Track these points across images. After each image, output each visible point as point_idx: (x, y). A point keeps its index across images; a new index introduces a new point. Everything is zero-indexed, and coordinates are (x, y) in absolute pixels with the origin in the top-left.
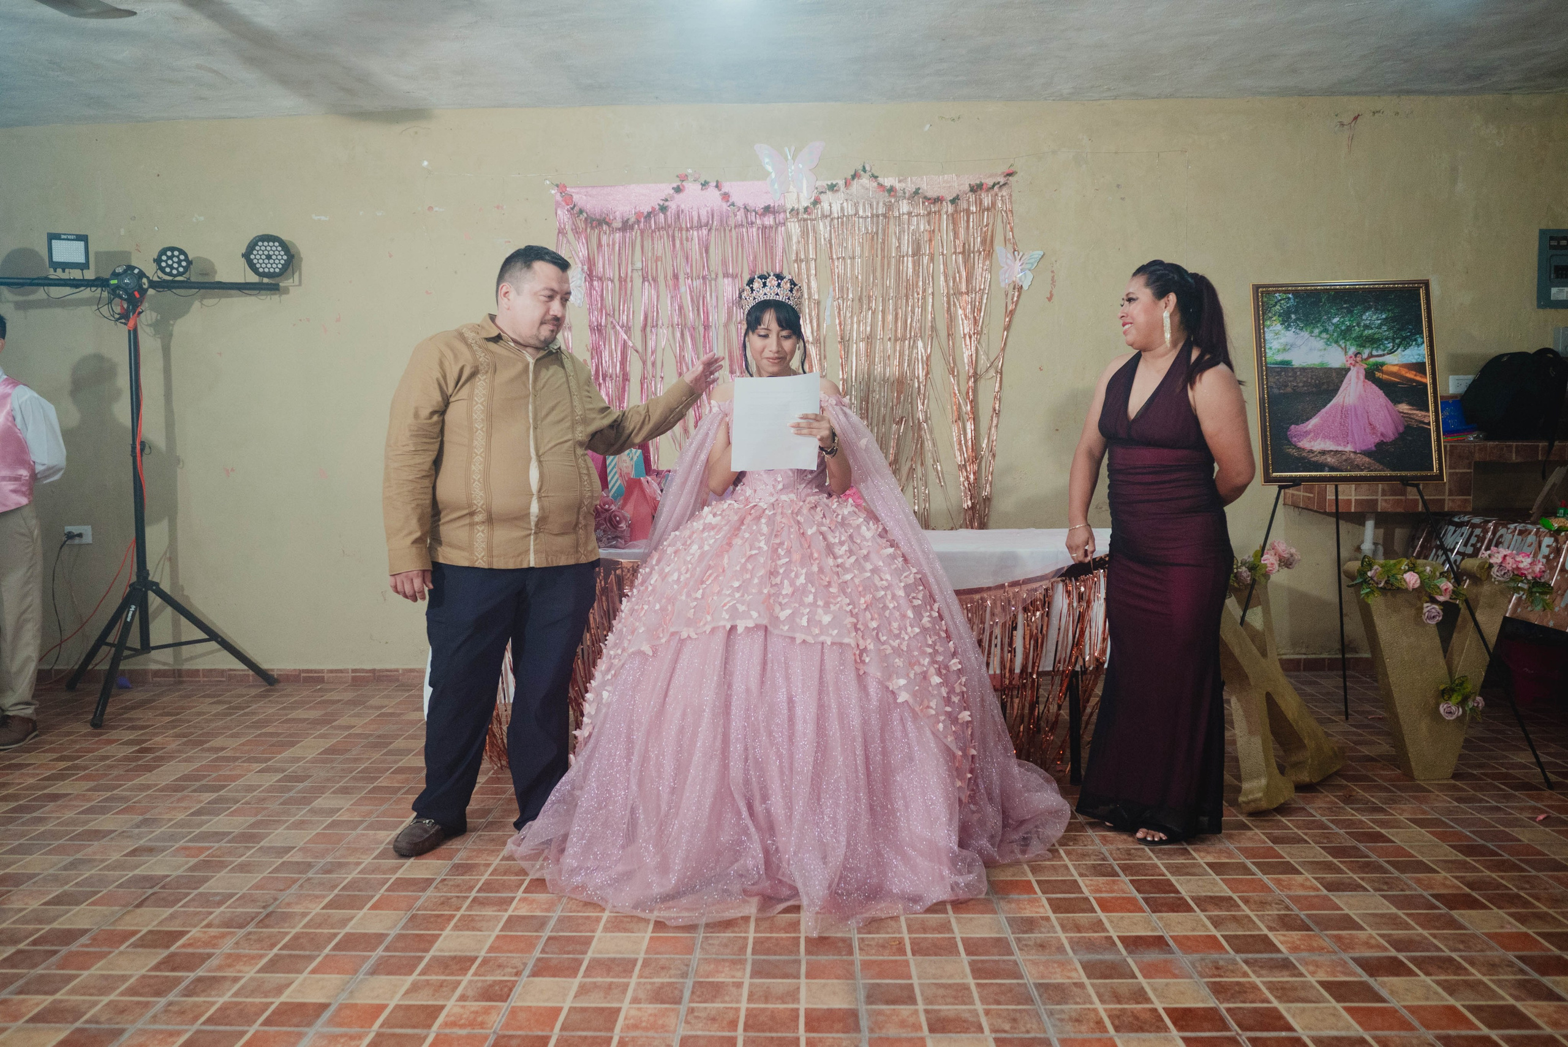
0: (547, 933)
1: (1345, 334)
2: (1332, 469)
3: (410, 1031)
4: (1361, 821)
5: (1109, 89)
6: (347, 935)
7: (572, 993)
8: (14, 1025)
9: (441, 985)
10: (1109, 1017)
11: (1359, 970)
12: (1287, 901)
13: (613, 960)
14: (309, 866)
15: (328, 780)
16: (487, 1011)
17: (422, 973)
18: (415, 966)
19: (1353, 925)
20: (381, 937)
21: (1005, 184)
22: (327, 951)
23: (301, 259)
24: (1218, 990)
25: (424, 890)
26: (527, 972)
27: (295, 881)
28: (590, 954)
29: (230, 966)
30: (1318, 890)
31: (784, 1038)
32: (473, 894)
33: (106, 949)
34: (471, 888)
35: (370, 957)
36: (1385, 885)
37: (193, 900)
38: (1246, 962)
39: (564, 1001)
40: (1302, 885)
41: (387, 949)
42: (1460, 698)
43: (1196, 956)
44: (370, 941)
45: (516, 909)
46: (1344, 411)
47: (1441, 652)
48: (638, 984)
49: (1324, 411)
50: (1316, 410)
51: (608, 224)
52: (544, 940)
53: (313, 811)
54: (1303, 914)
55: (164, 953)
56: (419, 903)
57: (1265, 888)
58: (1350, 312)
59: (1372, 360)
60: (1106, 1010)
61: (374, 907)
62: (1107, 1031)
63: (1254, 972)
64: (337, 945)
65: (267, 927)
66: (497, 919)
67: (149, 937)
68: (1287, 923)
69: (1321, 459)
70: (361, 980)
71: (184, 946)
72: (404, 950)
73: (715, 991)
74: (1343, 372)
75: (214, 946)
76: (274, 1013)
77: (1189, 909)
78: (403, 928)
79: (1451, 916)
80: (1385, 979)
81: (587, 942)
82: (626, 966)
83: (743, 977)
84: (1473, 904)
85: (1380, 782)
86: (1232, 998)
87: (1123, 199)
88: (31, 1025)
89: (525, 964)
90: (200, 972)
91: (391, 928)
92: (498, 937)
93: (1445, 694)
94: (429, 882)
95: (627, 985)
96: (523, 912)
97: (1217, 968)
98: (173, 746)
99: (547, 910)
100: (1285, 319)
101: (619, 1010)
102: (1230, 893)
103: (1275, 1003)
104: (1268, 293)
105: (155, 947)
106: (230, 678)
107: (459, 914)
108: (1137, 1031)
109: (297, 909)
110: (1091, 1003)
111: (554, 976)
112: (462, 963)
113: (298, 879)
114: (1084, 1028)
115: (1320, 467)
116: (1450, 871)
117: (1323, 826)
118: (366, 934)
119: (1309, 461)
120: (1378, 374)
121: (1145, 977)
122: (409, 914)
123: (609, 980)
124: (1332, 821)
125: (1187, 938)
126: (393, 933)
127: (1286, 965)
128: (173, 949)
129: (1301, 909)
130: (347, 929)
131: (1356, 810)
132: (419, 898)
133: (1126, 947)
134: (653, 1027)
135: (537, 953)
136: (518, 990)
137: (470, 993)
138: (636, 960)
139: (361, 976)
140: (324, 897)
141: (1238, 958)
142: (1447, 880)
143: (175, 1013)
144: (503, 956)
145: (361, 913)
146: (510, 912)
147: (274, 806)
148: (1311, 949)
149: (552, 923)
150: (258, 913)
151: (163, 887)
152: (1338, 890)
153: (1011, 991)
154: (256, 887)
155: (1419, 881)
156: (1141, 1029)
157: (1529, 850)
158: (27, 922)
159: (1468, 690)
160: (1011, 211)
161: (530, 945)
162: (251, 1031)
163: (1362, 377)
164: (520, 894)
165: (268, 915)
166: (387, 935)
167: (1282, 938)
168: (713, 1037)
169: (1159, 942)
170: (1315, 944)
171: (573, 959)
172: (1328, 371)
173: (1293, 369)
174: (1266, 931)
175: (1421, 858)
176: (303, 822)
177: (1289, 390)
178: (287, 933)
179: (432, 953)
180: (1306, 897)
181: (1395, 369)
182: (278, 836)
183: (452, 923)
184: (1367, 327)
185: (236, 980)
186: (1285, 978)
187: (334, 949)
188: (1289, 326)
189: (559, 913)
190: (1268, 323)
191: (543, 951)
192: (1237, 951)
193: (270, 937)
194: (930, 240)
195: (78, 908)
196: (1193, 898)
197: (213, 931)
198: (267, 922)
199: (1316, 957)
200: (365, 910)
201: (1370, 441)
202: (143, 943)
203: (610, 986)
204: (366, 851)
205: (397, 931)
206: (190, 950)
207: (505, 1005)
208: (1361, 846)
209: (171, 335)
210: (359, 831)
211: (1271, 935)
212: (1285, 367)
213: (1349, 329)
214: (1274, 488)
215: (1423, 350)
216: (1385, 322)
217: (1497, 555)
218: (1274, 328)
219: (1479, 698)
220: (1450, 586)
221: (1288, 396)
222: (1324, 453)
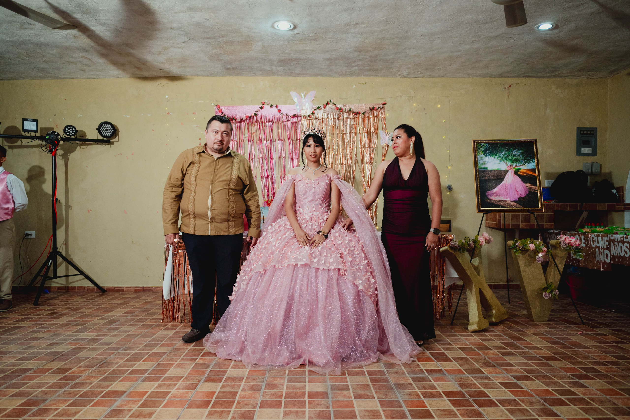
0: (210, 369)
1: (507, 158)
2: (503, 207)
3: (157, 399)
4: (514, 334)
5: (420, 73)
6: (133, 370)
7: (220, 387)
8: (4, 398)
9: (170, 385)
10: (421, 394)
11: (513, 379)
12: (487, 358)
13: (235, 377)
14: (119, 348)
15: (125, 322)
16: (187, 393)
17: (162, 381)
18: (160, 379)
19: (512, 365)
20: (146, 370)
21: (382, 108)
22: (126, 375)
23: (119, 132)
24: (462, 385)
25: (163, 356)
26: (203, 381)
27: (113, 353)
28: (226, 375)
29: (88, 379)
30: (499, 355)
31: (300, 401)
32: (182, 357)
33: (40, 374)
34: (181, 356)
35: (142, 376)
36: (523, 354)
37: (74, 359)
38: (472, 377)
39: (217, 390)
40: (493, 354)
41: (149, 374)
42: (550, 291)
43: (454, 375)
44: (142, 372)
45: (198, 362)
46: (507, 186)
47: (543, 274)
48: (245, 384)
49: (499, 186)
50: (496, 185)
51: (235, 120)
52: (208, 371)
53: (120, 332)
54: (493, 362)
55: (63, 375)
56: (160, 360)
57: (479, 354)
58: (508, 150)
59: (517, 168)
60: (420, 392)
61: (143, 361)
62: (421, 398)
63: (475, 380)
64: (129, 373)
65: (102, 367)
66: (191, 365)
67: (57, 371)
68: (487, 365)
70: (139, 384)
71: (70, 373)
72: (156, 374)
73: (274, 386)
74: (506, 172)
75: (82, 373)
76: (105, 393)
77: (451, 361)
78: (155, 367)
79: (547, 363)
80: (523, 382)
81: (225, 372)
82: (241, 379)
83: (285, 382)
84: (554, 359)
85: (522, 323)
86: (467, 387)
87: (426, 114)
88: (11, 398)
89: (202, 379)
90: (77, 381)
91: (150, 368)
92: (191, 370)
93: (545, 289)
94: (164, 354)
95: (241, 385)
96: (201, 362)
97: (461, 379)
98: (66, 311)
99: (210, 362)
100: (485, 153)
101: (237, 392)
102: (466, 356)
103: (483, 389)
104: (479, 143)
105: (59, 374)
106: (88, 290)
107: (176, 363)
108: (432, 398)
109: (115, 362)
110: (415, 389)
111: (213, 382)
112: (179, 378)
113: (114, 353)
114: (412, 397)
115: (498, 206)
116: (546, 349)
117: (500, 336)
118: (140, 370)
119: (494, 204)
121: (435, 381)
122: (157, 363)
123: (234, 383)
124: (504, 334)
125: (451, 370)
126: (151, 369)
127: (487, 378)
128: (66, 374)
129: (492, 361)
130: (133, 368)
131: (513, 331)
132: (161, 358)
133: (428, 372)
134: (251, 397)
135: (206, 375)
136: (199, 386)
137: (181, 387)
138: (244, 377)
139: (139, 382)
140: (124, 358)
141: (469, 376)
142: (545, 352)
143: (67, 394)
144: (193, 376)
145: (139, 363)
146: (196, 363)
147: (105, 330)
148: (496, 373)
149: (212, 366)
150: (99, 363)
151: (62, 355)
152: (506, 355)
153: (385, 386)
154: (98, 355)
155: (535, 352)
156: (433, 397)
157: (575, 343)
158: (10, 366)
159: (553, 288)
160: (385, 118)
161: (204, 373)
162: (97, 399)
163: (513, 174)
164: (200, 357)
165: (102, 364)
166: (149, 370)
167: (485, 370)
168: (273, 400)
169: (440, 371)
170: (497, 371)
171: (220, 377)
172: (501, 171)
173: (488, 171)
174: (479, 368)
175: (536, 345)
176: (116, 335)
177: (487, 178)
178: (110, 369)
179: (166, 375)
180: (494, 357)
181: (525, 171)
182: (106, 339)
183: (174, 366)
184: (515, 156)
185: (90, 384)
186: (486, 381)
187: (128, 374)
188: (486, 155)
189: (214, 363)
190: (479, 154)
191: (208, 374)
192: (469, 374)
193: (103, 370)
194: (355, 128)
195: (29, 362)
196: (452, 358)
197: (81, 369)
198: (102, 366)
199: (498, 375)
200: (140, 362)
201: (516, 197)
202: (54, 372)
203: (234, 385)
204: (140, 344)
205: (153, 368)
206: (72, 375)
207: (194, 391)
208: (514, 342)
209: (68, 159)
210: (137, 338)
211: (481, 369)
212: (485, 170)
213: (508, 156)
214: (481, 214)
215: (535, 164)
216: (521, 153)
217: (563, 238)
218: (481, 155)
219: (557, 291)
220: (546, 249)
221: (485, 180)
222: (499, 201)
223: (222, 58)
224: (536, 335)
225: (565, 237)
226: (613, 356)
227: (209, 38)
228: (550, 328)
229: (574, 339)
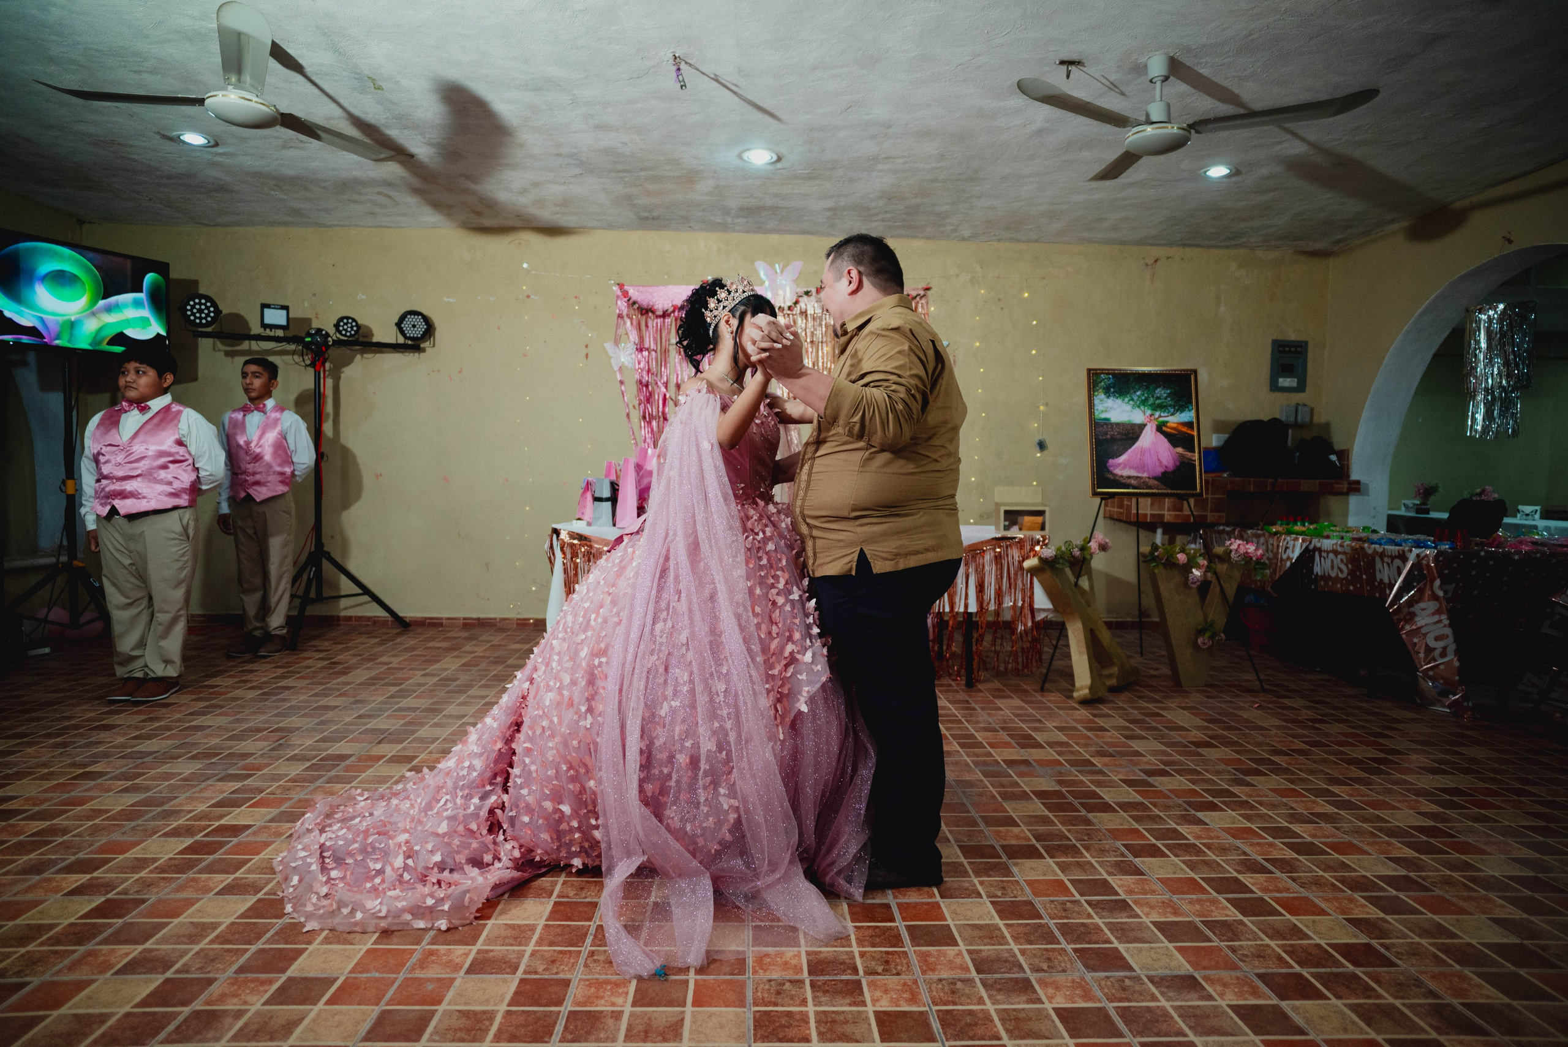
1: (1144, 402)
2: (1134, 488)
11: (1142, 774)
12: (1102, 744)
19: (1141, 755)
21: (924, 296)
23: (435, 329)
24: (1060, 782)
30: (1120, 739)
33: (370, 764)
36: (1160, 737)
38: (1077, 771)
40: (1112, 737)
42: (1211, 634)
46: (1143, 451)
47: (1199, 607)
49: (1130, 451)
50: (1125, 449)
51: (653, 312)
53: (470, 697)
54: (1109, 750)
57: (1089, 738)
58: (1147, 388)
59: (1161, 419)
60: (996, 791)
62: (998, 800)
68: (1101, 754)
69: (1128, 481)
74: (1142, 427)
77: (1043, 747)
79: (1198, 751)
85: (1161, 688)
86: (1070, 785)
87: (1002, 309)
93: (1200, 632)
98: (354, 661)
100: (1107, 391)
102: (1067, 740)
103: (1094, 788)
104: (1097, 374)
106: (375, 622)
110: (988, 788)
115: (1127, 486)
116: (1200, 731)
120: (1164, 429)
121: (1018, 777)
125: (1043, 761)
127: (1100, 772)
131: (1144, 702)
133: (1006, 764)
142: (1196, 734)
148: (1115, 765)
151: (390, 734)
152: (1131, 739)
155: (1179, 735)
157: (1247, 721)
158: (311, 751)
159: (1216, 630)
163: (1154, 429)
167: (1098, 761)
169: (1026, 762)
170: (1117, 763)
172: (1134, 425)
173: (1112, 424)
174: (1087, 757)
175: (1183, 725)
177: (1109, 437)
181: (1175, 425)
184: (1158, 398)
188: (1110, 396)
190: (1096, 393)
196: (1045, 743)
199: (1118, 769)
201: (1159, 471)
208: (1147, 719)
209: (339, 378)
211: (1092, 759)
212: (1107, 421)
213: (1147, 399)
214: (1098, 500)
215: (1193, 414)
216: (1169, 395)
217: (1235, 544)
218: (1100, 397)
219: (1222, 635)
220: (1206, 563)
221: (1107, 440)
222: (1129, 477)
223: (636, 202)
224: (1184, 708)
225: (1238, 542)
226: (1304, 742)
227: (623, 171)
228: (1208, 697)
229: (1245, 715)
